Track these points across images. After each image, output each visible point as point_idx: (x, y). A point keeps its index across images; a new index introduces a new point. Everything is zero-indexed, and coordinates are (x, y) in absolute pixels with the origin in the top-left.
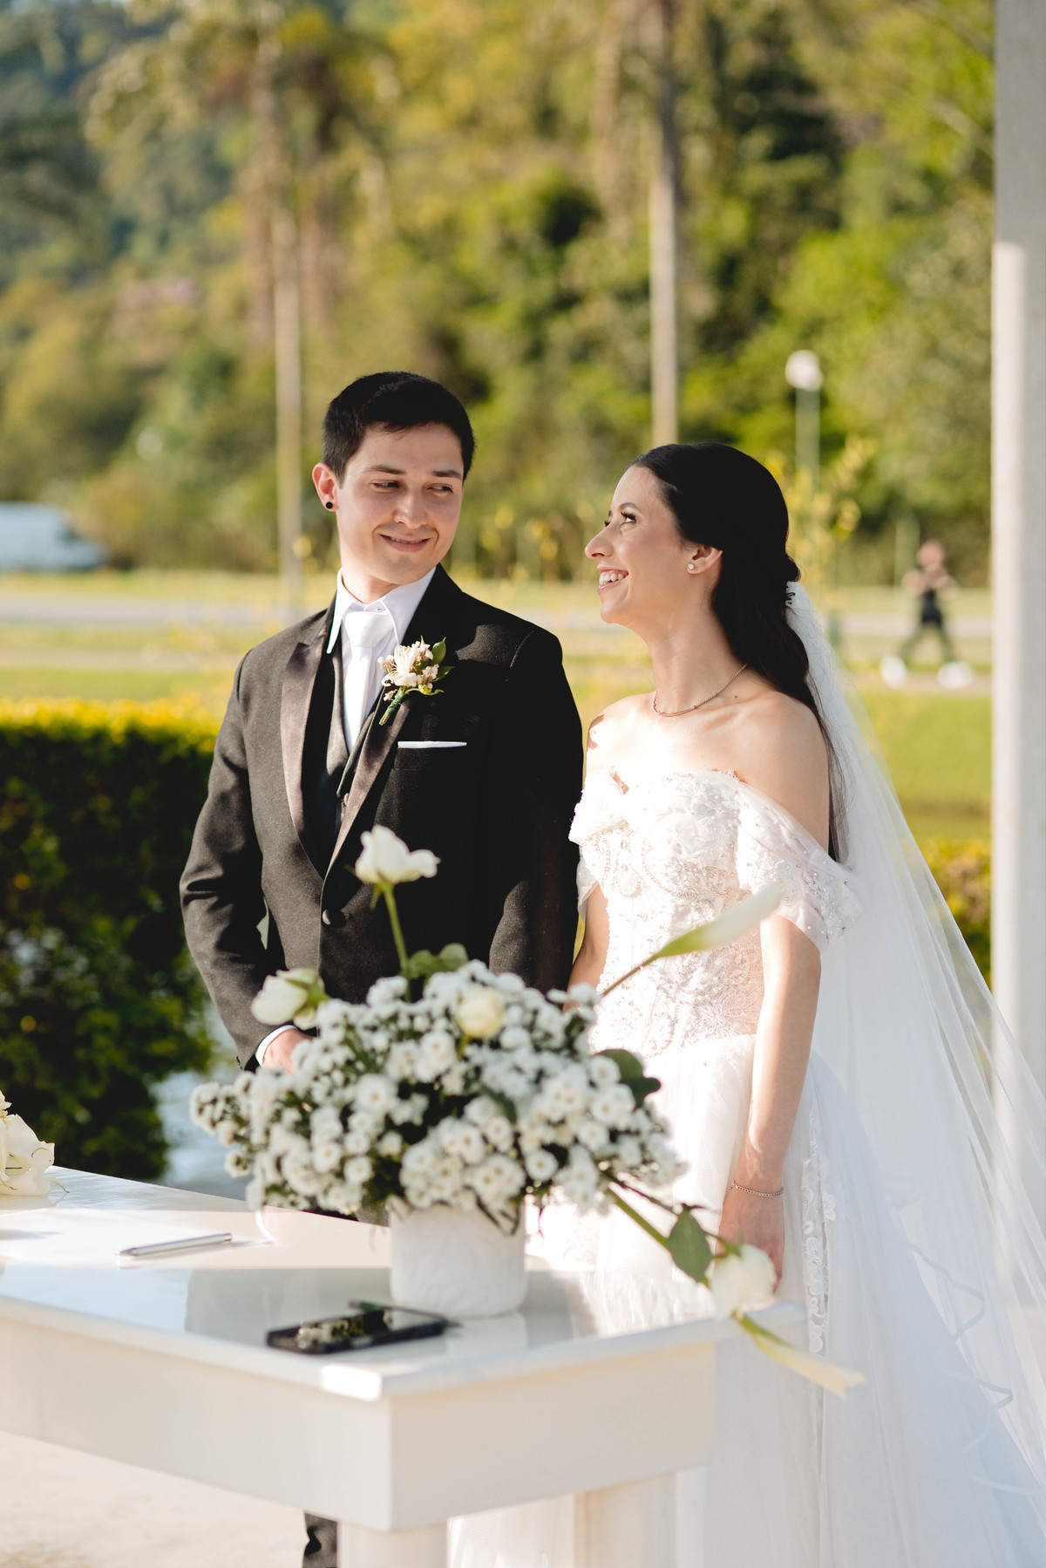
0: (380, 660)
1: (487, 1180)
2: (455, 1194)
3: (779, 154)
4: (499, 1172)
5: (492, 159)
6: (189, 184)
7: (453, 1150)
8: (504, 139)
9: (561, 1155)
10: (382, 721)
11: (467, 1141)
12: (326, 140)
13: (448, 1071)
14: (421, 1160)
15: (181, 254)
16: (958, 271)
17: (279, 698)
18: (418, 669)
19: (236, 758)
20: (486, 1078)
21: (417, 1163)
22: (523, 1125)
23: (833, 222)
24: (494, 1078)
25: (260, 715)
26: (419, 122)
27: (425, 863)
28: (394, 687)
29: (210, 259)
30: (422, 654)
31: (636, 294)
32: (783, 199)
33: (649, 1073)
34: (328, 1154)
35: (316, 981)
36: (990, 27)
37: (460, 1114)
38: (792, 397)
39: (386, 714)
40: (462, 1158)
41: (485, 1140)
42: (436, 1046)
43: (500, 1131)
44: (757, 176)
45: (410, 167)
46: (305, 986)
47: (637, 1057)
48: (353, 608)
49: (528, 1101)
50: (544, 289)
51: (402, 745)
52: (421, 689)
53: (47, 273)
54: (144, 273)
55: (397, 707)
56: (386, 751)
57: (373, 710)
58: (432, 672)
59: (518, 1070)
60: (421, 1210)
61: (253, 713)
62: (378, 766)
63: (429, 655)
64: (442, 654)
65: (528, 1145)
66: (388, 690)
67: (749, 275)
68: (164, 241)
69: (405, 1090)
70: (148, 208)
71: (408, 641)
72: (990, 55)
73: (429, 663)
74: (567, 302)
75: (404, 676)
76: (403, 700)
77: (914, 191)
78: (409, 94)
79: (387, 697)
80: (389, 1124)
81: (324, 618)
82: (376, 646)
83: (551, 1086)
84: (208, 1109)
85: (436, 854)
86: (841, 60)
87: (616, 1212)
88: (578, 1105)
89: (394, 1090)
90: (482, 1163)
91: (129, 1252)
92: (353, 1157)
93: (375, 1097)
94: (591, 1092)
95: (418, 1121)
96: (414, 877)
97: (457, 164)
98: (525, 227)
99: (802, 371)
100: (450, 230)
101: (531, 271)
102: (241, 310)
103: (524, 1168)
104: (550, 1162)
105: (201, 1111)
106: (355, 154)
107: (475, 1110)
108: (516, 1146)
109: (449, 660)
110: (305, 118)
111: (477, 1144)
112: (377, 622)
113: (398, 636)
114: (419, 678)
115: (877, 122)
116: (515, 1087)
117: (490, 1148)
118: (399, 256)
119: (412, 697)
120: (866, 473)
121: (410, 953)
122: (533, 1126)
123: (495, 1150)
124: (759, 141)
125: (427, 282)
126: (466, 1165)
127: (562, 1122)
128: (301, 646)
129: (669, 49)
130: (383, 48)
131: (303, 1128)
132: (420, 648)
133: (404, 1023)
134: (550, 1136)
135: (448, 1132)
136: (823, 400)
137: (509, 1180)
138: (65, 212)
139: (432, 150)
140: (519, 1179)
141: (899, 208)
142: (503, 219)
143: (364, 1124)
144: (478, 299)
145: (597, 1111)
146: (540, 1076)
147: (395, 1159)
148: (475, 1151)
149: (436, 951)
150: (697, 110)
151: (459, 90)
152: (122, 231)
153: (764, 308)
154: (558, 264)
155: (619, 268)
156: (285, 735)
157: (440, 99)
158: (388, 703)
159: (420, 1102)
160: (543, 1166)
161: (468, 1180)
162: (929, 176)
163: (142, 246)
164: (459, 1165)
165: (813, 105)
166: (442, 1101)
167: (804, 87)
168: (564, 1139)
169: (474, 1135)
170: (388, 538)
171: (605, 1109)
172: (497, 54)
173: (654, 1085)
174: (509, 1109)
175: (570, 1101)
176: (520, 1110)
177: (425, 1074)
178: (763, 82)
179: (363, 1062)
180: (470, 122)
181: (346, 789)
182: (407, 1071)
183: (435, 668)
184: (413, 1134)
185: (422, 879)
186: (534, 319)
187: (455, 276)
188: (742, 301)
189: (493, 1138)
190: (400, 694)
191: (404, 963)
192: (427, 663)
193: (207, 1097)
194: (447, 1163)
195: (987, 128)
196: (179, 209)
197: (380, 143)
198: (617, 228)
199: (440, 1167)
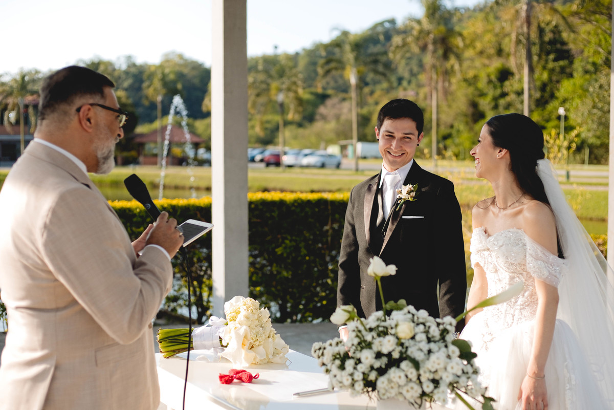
0: (397, 190)
1: (408, 391)
2: (396, 395)
3: (556, 60)
4: (412, 388)
5: (486, 62)
6: (415, 69)
7: (394, 380)
8: (489, 57)
9: (436, 382)
10: (397, 209)
11: (400, 377)
12: (446, 56)
13: (393, 350)
14: (383, 383)
15: (413, 85)
16: (601, 87)
17: (364, 202)
18: (409, 193)
19: (352, 222)
20: (409, 353)
21: (382, 382)
22: (421, 372)
23: (571, 76)
24: (412, 352)
25: (357, 207)
26: (469, 53)
27: (392, 270)
28: (401, 199)
29: (420, 86)
30: (410, 189)
31: (520, 93)
32: (558, 69)
33: (473, 350)
34: (348, 380)
35: (353, 310)
36: (611, 29)
37: (398, 367)
38: (559, 118)
39: (398, 207)
40: (398, 383)
41: (407, 376)
42: (389, 341)
43: (412, 373)
44: (551, 65)
45: (466, 64)
46: (349, 312)
47: (469, 343)
48: (387, 174)
49: (423, 361)
50: (498, 92)
51: (403, 217)
52: (410, 199)
53: (382, 90)
54: (405, 89)
55: (402, 205)
56: (399, 219)
57: (394, 205)
58: (413, 194)
59: (421, 350)
60: (384, 399)
61: (355, 209)
62: (396, 224)
63: (412, 189)
64: (416, 188)
65: (423, 379)
66: (399, 199)
67: (548, 89)
68: (409, 82)
69: (379, 355)
70: (406, 75)
71: (405, 184)
72: (610, 35)
73: (412, 191)
74: (504, 95)
75: (404, 195)
76: (404, 203)
77: (590, 67)
78: (466, 47)
79: (399, 202)
80: (372, 368)
81: (378, 176)
82: (395, 186)
83: (433, 357)
84: (317, 351)
85: (397, 267)
86: (572, 35)
87: (459, 401)
88: (442, 366)
89: (374, 356)
90: (405, 385)
91: (298, 394)
92: (357, 381)
93: (367, 358)
94: (448, 360)
95: (383, 366)
96: (388, 275)
97: (478, 63)
98: (493, 78)
99: (561, 111)
100: (476, 77)
101: (495, 87)
102: (425, 98)
103: (422, 388)
104: (431, 386)
105: (315, 351)
106: (453, 61)
107: (404, 365)
108: (419, 378)
109: (418, 191)
110: (440, 52)
111: (403, 378)
112: (395, 178)
113: (402, 182)
114: (409, 196)
115: (582, 52)
116: (419, 356)
117: (408, 380)
118: (464, 84)
119: (407, 202)
120: (578, 136)
121: (386, 303)
122: (425, 372)
123: (411, 380)
124: (552, 57)
125: (471, 90)
126: (399, 386)
127: (436, 371)
128: (370, 185)
129: (529, 34)
130: (460, 35)
131: (342, 367)
132: (409, 187)
133: (381, 329)
134: (431, 377)
135: (393, 373)
136: (566, 118)
137: (416, 391)
138: (384, 75)
139: (472, 60)
140: (420, 391)
141: (586, 72)
142: (489, 76)
143: (362, 368)
144: (482, 95)
145: (449, 368)
146: (430, 352)
147: (374, 381)
148: (403, 381)
149: (396, 301)
150: (535, 49)
151: (479, 46)
152: (400, 80)
153: (552, 96)
154: (502, 87)
155: (516, 87)
156: (365, 213)
157: (474, 48)
158: (399, 203)
159: (385, 360)
160: (428, 387)
161: (401, 391)
162: (594, 64)
163: (405, 83)
164: (397, 386)
165: (565, 48)
166: (392, 360)
167: (564, 43)
168: (437, 377)
169: (402, 375)
170: (389, 152)
171: (452, 368)
172: (488, 37)
173: (475, 355)
174: (416, 365)
175: (439, 364)
176: (421, 365)
177: (385, 351)
178: (552, 42)
179: (364, 345)
180: (481, 53)
181: (385, 230)
182: (379, 349)
183: (414, 193)
184: (382, 372)
185: (391, 276)
186: (496, 99)
187: (477, 89)
188: (547, 95)
189: (410, 376)
190: (403, 201)
191: (384, 306)
192: (411, 191)
193: (317, 347)
194: (392, 385)
195: (609, 53)
196: (413, 74)
197: (459, 57)
198: (517, 77)
199: (390, 386)
